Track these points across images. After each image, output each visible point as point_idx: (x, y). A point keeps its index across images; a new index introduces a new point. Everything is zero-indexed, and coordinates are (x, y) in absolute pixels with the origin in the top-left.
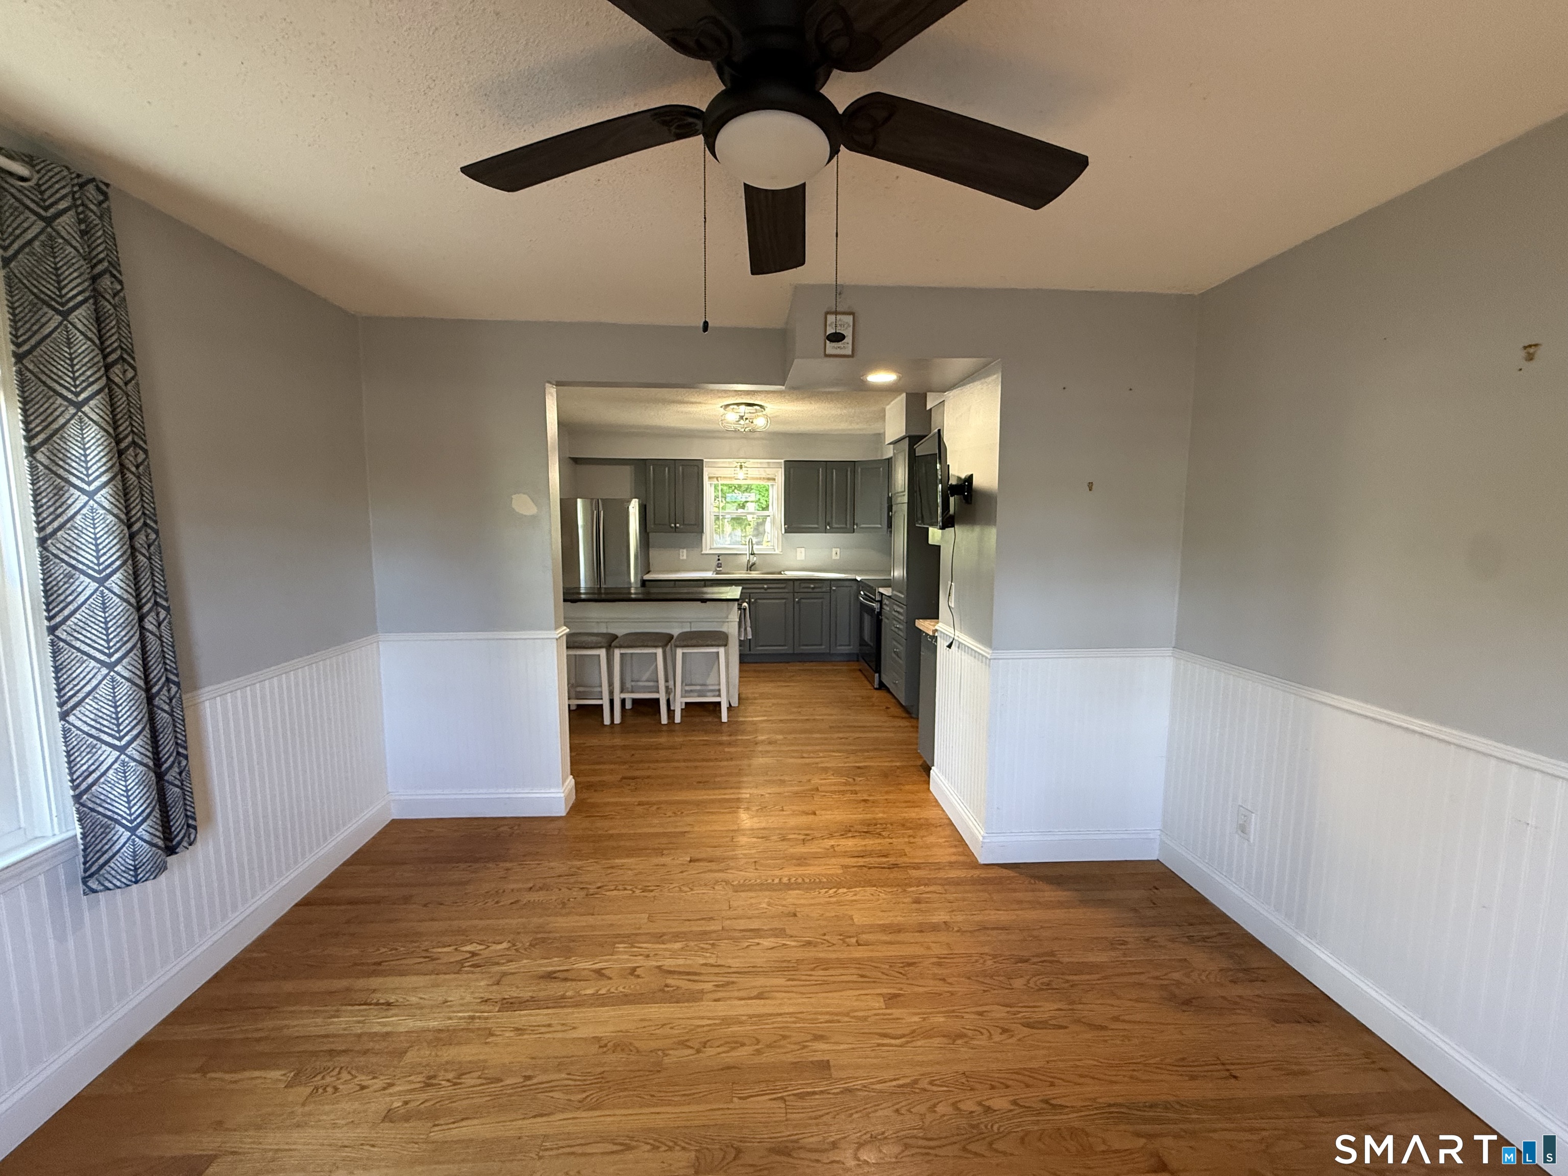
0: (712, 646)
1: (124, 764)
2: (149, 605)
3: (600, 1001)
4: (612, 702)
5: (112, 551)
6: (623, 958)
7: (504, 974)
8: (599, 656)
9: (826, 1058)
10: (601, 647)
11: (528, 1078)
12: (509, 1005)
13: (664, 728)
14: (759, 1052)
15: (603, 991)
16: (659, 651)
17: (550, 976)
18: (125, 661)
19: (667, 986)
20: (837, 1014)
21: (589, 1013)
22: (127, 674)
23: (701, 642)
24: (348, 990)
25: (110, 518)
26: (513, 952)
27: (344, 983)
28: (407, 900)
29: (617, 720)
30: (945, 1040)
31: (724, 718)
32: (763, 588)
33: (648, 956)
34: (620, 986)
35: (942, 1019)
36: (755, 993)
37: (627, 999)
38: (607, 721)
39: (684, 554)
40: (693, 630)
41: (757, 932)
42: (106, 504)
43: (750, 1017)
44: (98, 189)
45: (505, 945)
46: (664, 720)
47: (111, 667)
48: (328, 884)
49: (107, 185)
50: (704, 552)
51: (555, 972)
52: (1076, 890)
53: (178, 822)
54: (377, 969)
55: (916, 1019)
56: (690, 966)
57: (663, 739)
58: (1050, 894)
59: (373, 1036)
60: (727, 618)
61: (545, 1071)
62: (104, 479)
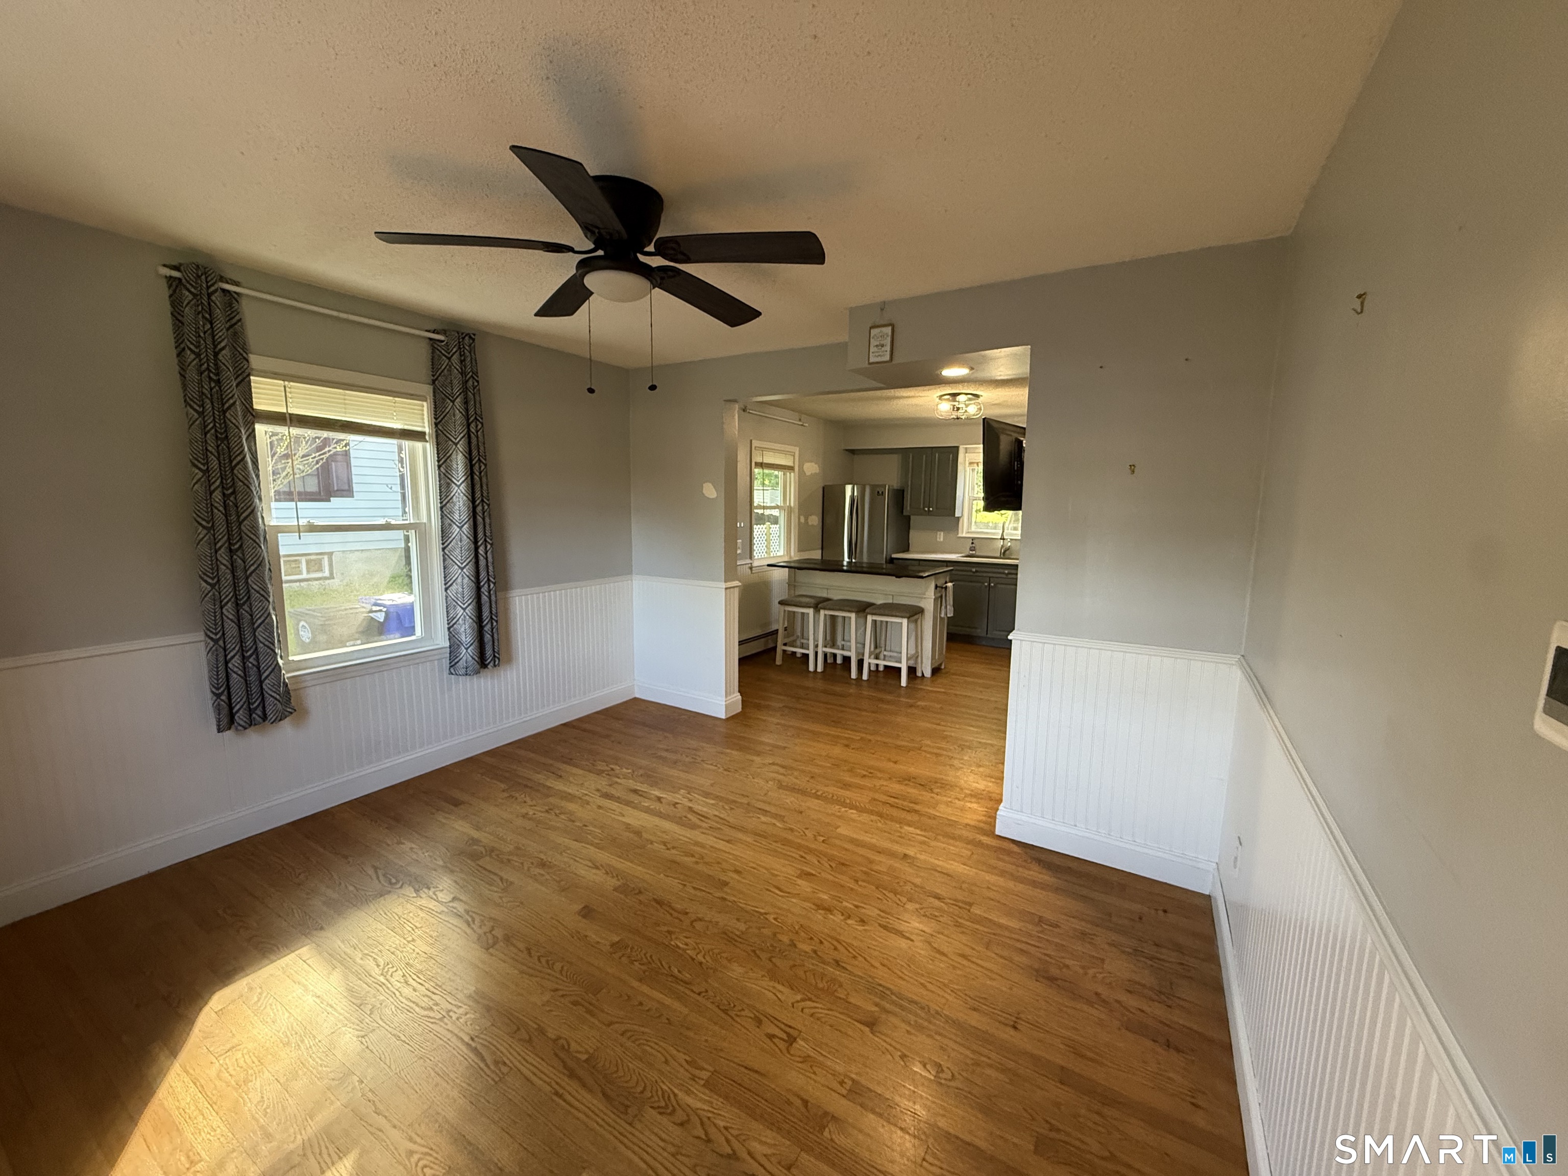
0: (896, 616)
1: (465, 617)
2: (481, 542)
3: (647, 810)
4: (816, 653)
5: (465, 516)
6: (680, 797)
7: (617, 783)
8: (808, 614)
9: (728, 881)
10: (810, 607)
11: (586, 826)
12: (607, 796)
13: (854, 682)
14: (697, 863)
15: (652, 807)
16: (853, 616)
17: (635, 791)
18: (467, 567)
19: (686, 817)
20: (760, 866)
21: (636, 813)
22: (467, 574)
23: (886, 612)
24: (551, 765)
25: (465, 498)
26: (630, 775)
27: (551, 762)
28: (607, 736)
29: (820, 669)
30: (813, 907)
31: (904, 682)
32: (1004, 573)
33: (691, 801)
34: (663, 808)
35: (826, 897)
36: (727, 838)
37: (660, 815)
38: (811, 668)
39: (941, 537)
40: (895, 602)
41: (765, 812)
42: (463, 491)
43: (712, 847)
44: (470, 337)
45: (630, 771)
46: (854, 675)
47: (462, 569)
48: (580, 720)
49: (474, 335)
50: (960, 535)
51: (640, 791)
52: (1066, 881)
53: (489, 652)
54: (569, 761)
55: (809, 890)
56: (708, 813)
57: (852, 691)
58: (1035, 873)
59: (544, 786)
60: (925, 594)
61: (595, 826)
62: (463, 479)
